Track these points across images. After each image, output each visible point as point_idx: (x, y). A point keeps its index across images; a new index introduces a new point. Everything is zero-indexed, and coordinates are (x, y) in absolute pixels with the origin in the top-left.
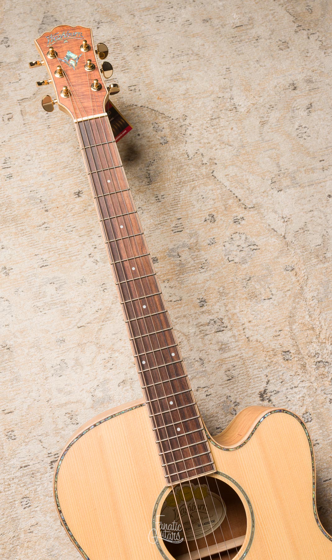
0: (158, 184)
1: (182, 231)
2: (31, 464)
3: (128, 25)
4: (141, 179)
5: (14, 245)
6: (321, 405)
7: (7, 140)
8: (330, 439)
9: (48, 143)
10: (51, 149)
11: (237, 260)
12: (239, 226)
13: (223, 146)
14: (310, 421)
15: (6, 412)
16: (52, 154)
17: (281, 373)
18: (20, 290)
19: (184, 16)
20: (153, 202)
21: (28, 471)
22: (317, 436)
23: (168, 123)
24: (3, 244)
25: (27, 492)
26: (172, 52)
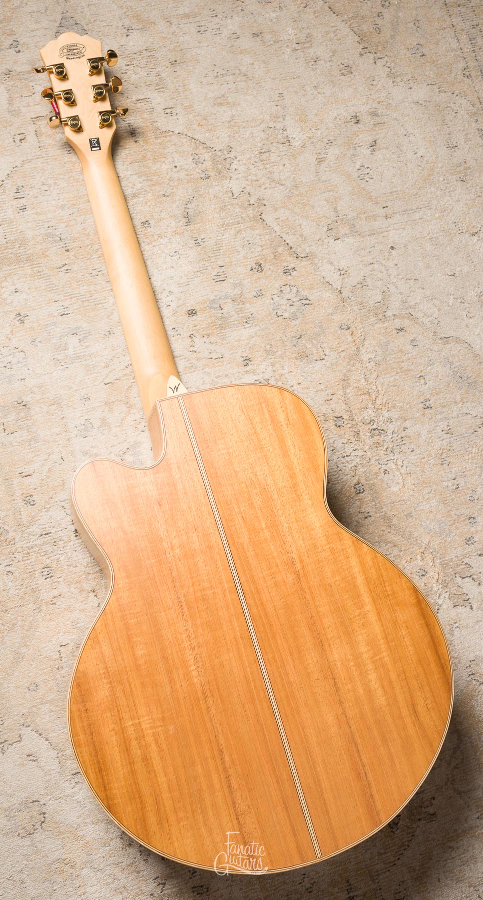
0: (198, 225)
1: (225, 280)
2: (52, 531)
3: (163, 34)
4: (178, 219)
5: (29, 289)
6: (375, 476)
7: (19, 165)
8: (382, 512)
9: (69, 171)
10: (72, 178)
11: (286, 315)
12: (289, 277)
13: (273, 185)
14: (363, 493)
15: (24, 474)
16: (74, 184)
17: (332, 441)
18: (38, 340)
19: (230, 27)
20: (191, 246)
21: (49, 538)
22: (369, 508)
23: (210, 154)
24: (16, 287)
25: (48, 561)
26: (216, 71)
